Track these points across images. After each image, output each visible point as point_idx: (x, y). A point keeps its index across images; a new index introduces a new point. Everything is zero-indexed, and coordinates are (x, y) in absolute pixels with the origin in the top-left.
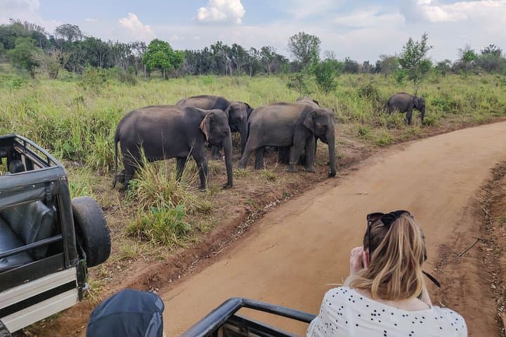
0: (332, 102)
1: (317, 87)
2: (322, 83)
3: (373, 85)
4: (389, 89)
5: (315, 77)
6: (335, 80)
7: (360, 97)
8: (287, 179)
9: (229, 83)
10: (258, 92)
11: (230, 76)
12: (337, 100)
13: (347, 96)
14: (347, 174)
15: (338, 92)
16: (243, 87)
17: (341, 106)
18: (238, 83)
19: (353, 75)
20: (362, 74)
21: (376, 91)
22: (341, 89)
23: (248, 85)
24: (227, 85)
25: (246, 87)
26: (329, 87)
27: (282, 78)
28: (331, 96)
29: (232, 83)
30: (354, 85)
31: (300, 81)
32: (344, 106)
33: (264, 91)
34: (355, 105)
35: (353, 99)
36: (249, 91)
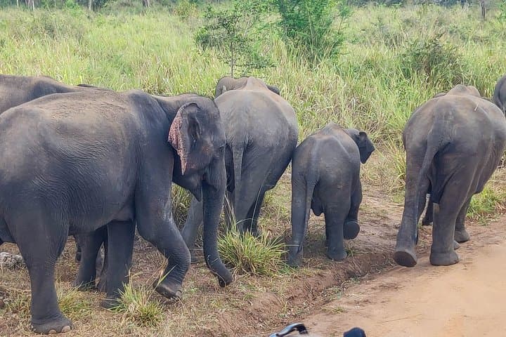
0: (325, 90)
1: (282, 44)
2: (300, 34)
3: (443, 42)
4: (490, 53)
5: (276, 17)
6: (337, 24)
7: (407, 75)
8: (192, 319)
9: (23, 29)
10: (110, 58)
11: (25, 8)
12: (342, 85)
13: (371, 72)
14: (366, 301)
15: (342, 60)
16: (66, 44)
17: (353, 101)
18: (50, 30)
19: (389, 11)
20: (417, 8)
21: (452, 60)
22: (352, 53)
23: (79, 38)
24: (18, 35)
25: (74, 42)
26: (318, 45)
27: (183, 15)
28: (325, 72)
29: (34, 31)
30: (392, 41)
31: (231, 32)
32: (361, 101)
33: (129, 57)
34: (393, 99)
35: (386, 82)
36: (86, 55)
